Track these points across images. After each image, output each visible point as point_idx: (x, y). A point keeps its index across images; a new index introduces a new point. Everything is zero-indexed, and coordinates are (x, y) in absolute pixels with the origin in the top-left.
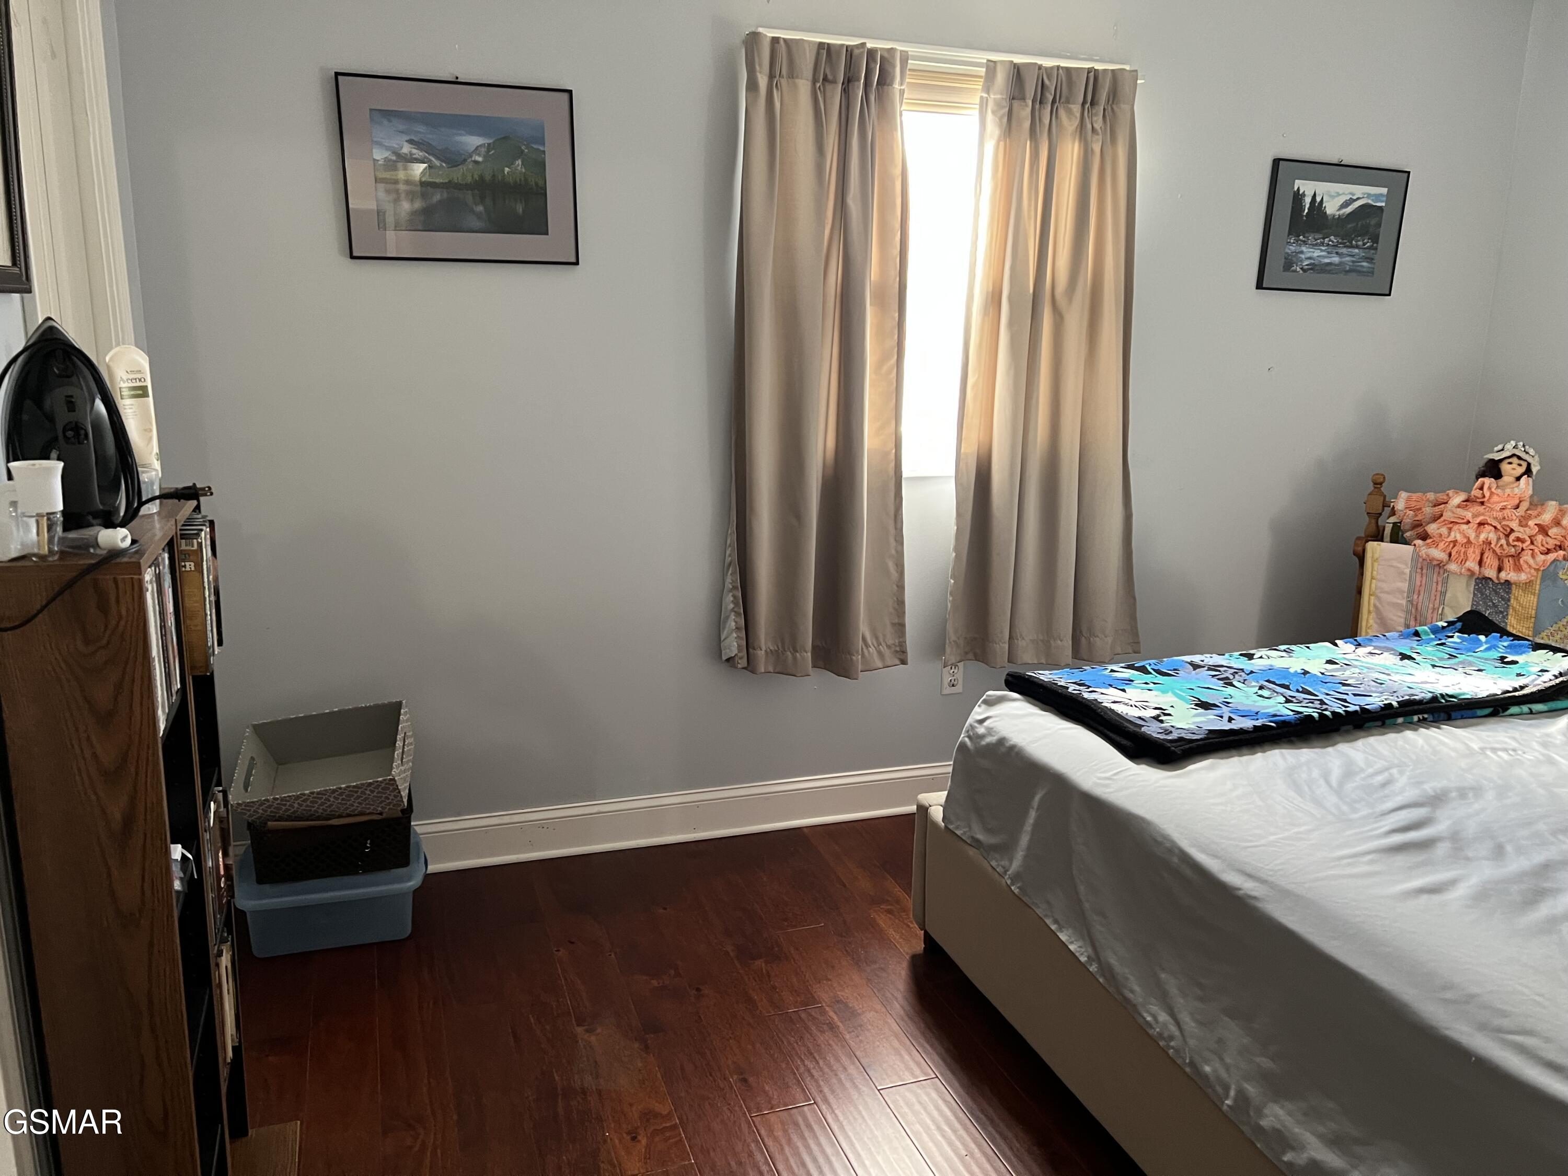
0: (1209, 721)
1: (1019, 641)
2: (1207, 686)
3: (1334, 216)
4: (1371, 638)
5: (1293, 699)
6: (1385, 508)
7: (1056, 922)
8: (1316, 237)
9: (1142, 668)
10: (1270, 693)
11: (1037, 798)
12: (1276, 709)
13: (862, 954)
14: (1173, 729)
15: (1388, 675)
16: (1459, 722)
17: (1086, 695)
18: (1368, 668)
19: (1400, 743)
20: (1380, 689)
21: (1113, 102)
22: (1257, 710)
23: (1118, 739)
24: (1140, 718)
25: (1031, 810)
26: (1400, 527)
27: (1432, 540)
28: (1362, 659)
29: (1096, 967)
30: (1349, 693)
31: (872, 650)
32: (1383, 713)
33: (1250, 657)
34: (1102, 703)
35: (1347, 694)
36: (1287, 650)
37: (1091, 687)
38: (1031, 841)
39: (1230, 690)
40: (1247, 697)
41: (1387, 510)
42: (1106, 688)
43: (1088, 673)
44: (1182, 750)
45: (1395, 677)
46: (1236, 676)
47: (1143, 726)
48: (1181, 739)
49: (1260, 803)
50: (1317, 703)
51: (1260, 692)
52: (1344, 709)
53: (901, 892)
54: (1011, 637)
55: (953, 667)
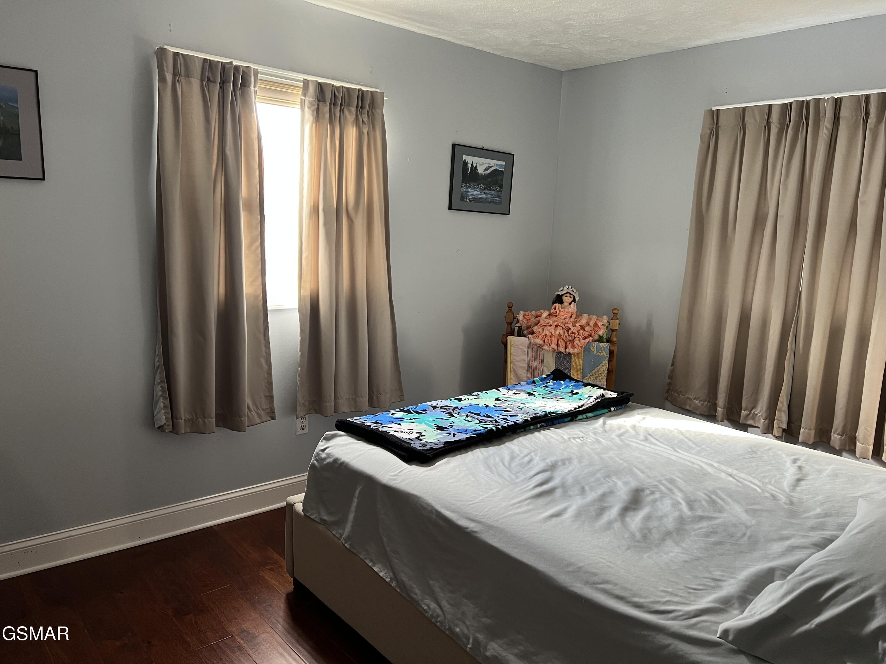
0: (444, 437)
1: (340, 401)
2: (441, 418)
3: (482, 174)
4: (514, 385)
5: (483, 421)
6: (514, 319)
7: (371, 561)
8: (475, 184)
9: (407, 411)
10: (471, 419)
11: (357, 491)
12: (475, 427)
13: (256, 598)
14: (427, 444)
15: (524, 404)
16: (558, 426)
17: (381, 429)
18: (515, 401)
19: (533, 439)
20: (522, 412)
21: (372, 108)
22: (466, 428)
23: (399, 452)
24: (409, 439)
25: (354, 498)
26: (521, 328)
27: (536, 335)
28: (511, 397)
29: (395, 583)
30: (508, 415)
31: (254, 413)
32: (524, 424)
33: (460, 400)
34: (389, 432)
35: (507, 416)
36: (477, 395)
37: (383, 424)
38: (355, 517)
39: (452, 419)
40: (461, 422)
41: (515, 320)
42: (391, 424)
43: (380, 417)
44: (432, 454)
45: (527, 405)
46: (454, 411)
47: (412, 443)
48: (431, 449)
49: (473, 479)
50: (494, 423)
51: (467, 419)
52: (507, 424)
53: (277, 556)
54: (335, 398)
55: (303, 418)
